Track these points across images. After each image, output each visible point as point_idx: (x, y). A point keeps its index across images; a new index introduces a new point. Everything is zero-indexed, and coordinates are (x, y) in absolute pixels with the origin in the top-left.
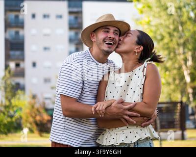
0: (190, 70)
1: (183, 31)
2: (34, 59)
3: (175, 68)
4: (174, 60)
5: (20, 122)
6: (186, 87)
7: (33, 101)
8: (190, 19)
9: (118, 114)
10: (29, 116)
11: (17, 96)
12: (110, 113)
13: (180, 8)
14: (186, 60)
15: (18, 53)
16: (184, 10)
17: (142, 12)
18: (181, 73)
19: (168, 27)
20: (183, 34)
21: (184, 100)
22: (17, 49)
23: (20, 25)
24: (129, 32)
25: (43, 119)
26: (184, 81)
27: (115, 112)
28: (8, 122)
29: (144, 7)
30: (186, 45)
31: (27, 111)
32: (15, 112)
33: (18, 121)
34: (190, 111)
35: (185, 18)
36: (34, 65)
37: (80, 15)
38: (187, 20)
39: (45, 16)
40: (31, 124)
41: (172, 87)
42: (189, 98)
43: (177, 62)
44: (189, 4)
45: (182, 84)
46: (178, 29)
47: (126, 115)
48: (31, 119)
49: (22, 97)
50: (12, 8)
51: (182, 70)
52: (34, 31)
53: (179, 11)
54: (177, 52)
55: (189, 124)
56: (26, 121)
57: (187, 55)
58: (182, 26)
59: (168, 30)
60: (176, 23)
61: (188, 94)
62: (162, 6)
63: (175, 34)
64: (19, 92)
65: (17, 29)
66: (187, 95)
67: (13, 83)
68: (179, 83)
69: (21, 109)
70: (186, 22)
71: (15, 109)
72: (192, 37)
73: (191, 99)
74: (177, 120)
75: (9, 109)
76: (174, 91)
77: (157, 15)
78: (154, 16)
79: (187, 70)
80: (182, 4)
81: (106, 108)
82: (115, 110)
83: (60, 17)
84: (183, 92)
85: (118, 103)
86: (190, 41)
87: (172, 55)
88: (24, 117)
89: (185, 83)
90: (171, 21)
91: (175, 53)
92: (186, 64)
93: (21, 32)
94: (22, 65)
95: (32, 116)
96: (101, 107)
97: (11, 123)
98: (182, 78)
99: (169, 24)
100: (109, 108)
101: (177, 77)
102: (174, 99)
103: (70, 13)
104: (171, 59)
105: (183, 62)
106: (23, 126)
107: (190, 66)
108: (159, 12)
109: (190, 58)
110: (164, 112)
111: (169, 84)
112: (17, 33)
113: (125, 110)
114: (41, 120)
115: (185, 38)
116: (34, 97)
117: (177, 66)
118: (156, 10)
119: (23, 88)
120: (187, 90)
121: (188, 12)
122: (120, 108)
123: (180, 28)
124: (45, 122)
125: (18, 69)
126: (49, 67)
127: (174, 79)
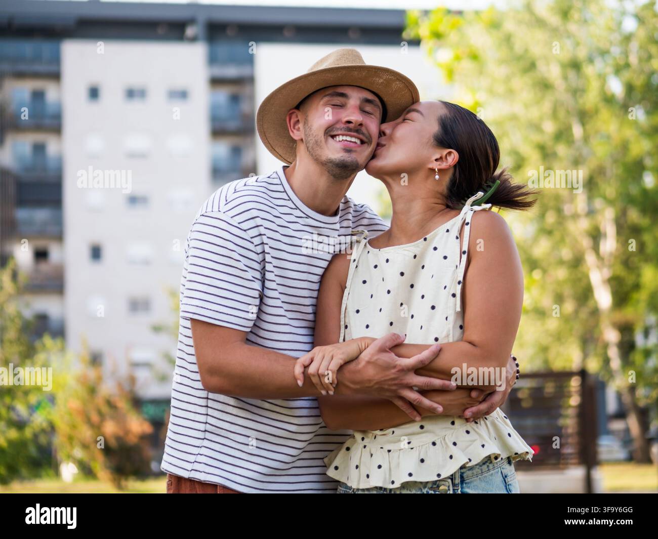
0: (610, 266)
1: (586, 139)
2: (96, 237)
3: (561, 262)
4: (557, 235)
5: (50, 444)
6: (596, 325)
7: (92, 374)
8: (609, 100)
9: (380, 386)
10: (79, 420)
11: (41, 357)
12: (354, 382)
13: (575, 65)
14: (596, 236)
15: (41, 215)
16: (589, 70)
17: (451, 73)
18: (580, 280)
19: (537, 127)
20: (585, 151)
21: (593, 366)
22: (39, 203)
23: (47, 121)
24: (415, 107)
25: (127, 432)
26: (591, 303)
27: (370, 381)
28: (11, 443)
29: (458, 58)
30: (596, 184)
31: (75, 404)
32: (33, 409)
33: (43, 440)
34: (611, 405)
35: (591, 98)
36: (96, 253)
37: (246, 90)
38: (601, 105)
39: (131, 94)
40: (85, 446)
41: (553, 324)
42: (607, 361)
43: (567, 240)
44: (604, 53)
45: (584, 314)
46: (572, 135)
47: (410, 387)
48: (86, 433)
49: (55, 360)
50: (23, 67)
51: (583, 269)
52: (95, 143)
53: (572, 74)
54: (567, 209)
55: (608, 447)
56: (71, 439)
57: (599, 218)
58: (583, 124)
59: (536, 138)
60: (562, 114)
61: (606, 346)
62: (519, 58)
63: (562, 150)
64: (48, 340)
65: (38, 137)
66: (600, 350)
67: (28, 314)
68: (576, 312)
69: (52, 399)
70: (597, 111)
71: (33, 399)
72: (615, 161)
73: (616, 363)
74: (570, 431)
75: (13, 398)
76: (559, 337)
77: (500, 89)
78: (491, 92)
79: (600, 268)
80: (582, 54)
81: (341, 368)
82: (371, 373)
83: (182, 95)
84: (588, 340)
85: (382, 350)
86: (609, 173)
87: (551, 218)
88: (62, 427)
89: (595, 312)
90: (547, 106)
91: (559, 211)
92: (596, 248)
93: (53, 147)
94: (55, 254)
95: (89, 421)
96: (325, 363)
97: (19, 446)
98: (585, 294)
99: (541, 119)
100: (352, 366)
101: (567, 291)
102: (558, 365)
103: (216, 82)
104: (549, 233)
105: (586, 243)
106: (61, 455)
107: (611, 254)
108: (508, 79)
109: (610, 229)
110: (525, 405)
111: (541, 313)
112: (39, 149)
113: (405, 370)
114: (121, 433)
115: (593, 163)
116: (95, 360)
117: (566, 253)
118: (499, 71)
119: (60, 332)
120: (601, 333)
121: (602, 78)
122: (388, 367)
123: (577, 131)
124: (132, 440)
125: (44, 267)
126: (146, 262)
127: (559, 299)
